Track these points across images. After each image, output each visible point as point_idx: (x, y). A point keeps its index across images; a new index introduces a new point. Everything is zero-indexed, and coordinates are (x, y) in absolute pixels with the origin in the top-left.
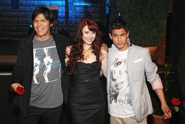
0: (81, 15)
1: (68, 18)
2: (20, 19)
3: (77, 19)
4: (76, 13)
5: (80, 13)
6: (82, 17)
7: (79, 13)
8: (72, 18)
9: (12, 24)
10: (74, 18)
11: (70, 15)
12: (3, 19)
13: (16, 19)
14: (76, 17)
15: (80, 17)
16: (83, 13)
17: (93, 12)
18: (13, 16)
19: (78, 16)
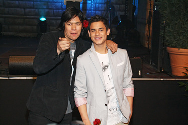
0: (101, 7)
1: (86, 10)
2: (27, 10)
3: (97, 12)
4: (96, 4)
5: (101, 4)
6: (103, 9)
7: (99, 4)
8: (91, 10)
9: (18, 17)
10: (94, 10)
11: (89, 6)
12: (6, 10)
13: (22, 10)
14: (96, 9)
15: (100, 9)
16: (104, 4)
17: (116, 4)
18: (18, 7)
19: (98, 8)
